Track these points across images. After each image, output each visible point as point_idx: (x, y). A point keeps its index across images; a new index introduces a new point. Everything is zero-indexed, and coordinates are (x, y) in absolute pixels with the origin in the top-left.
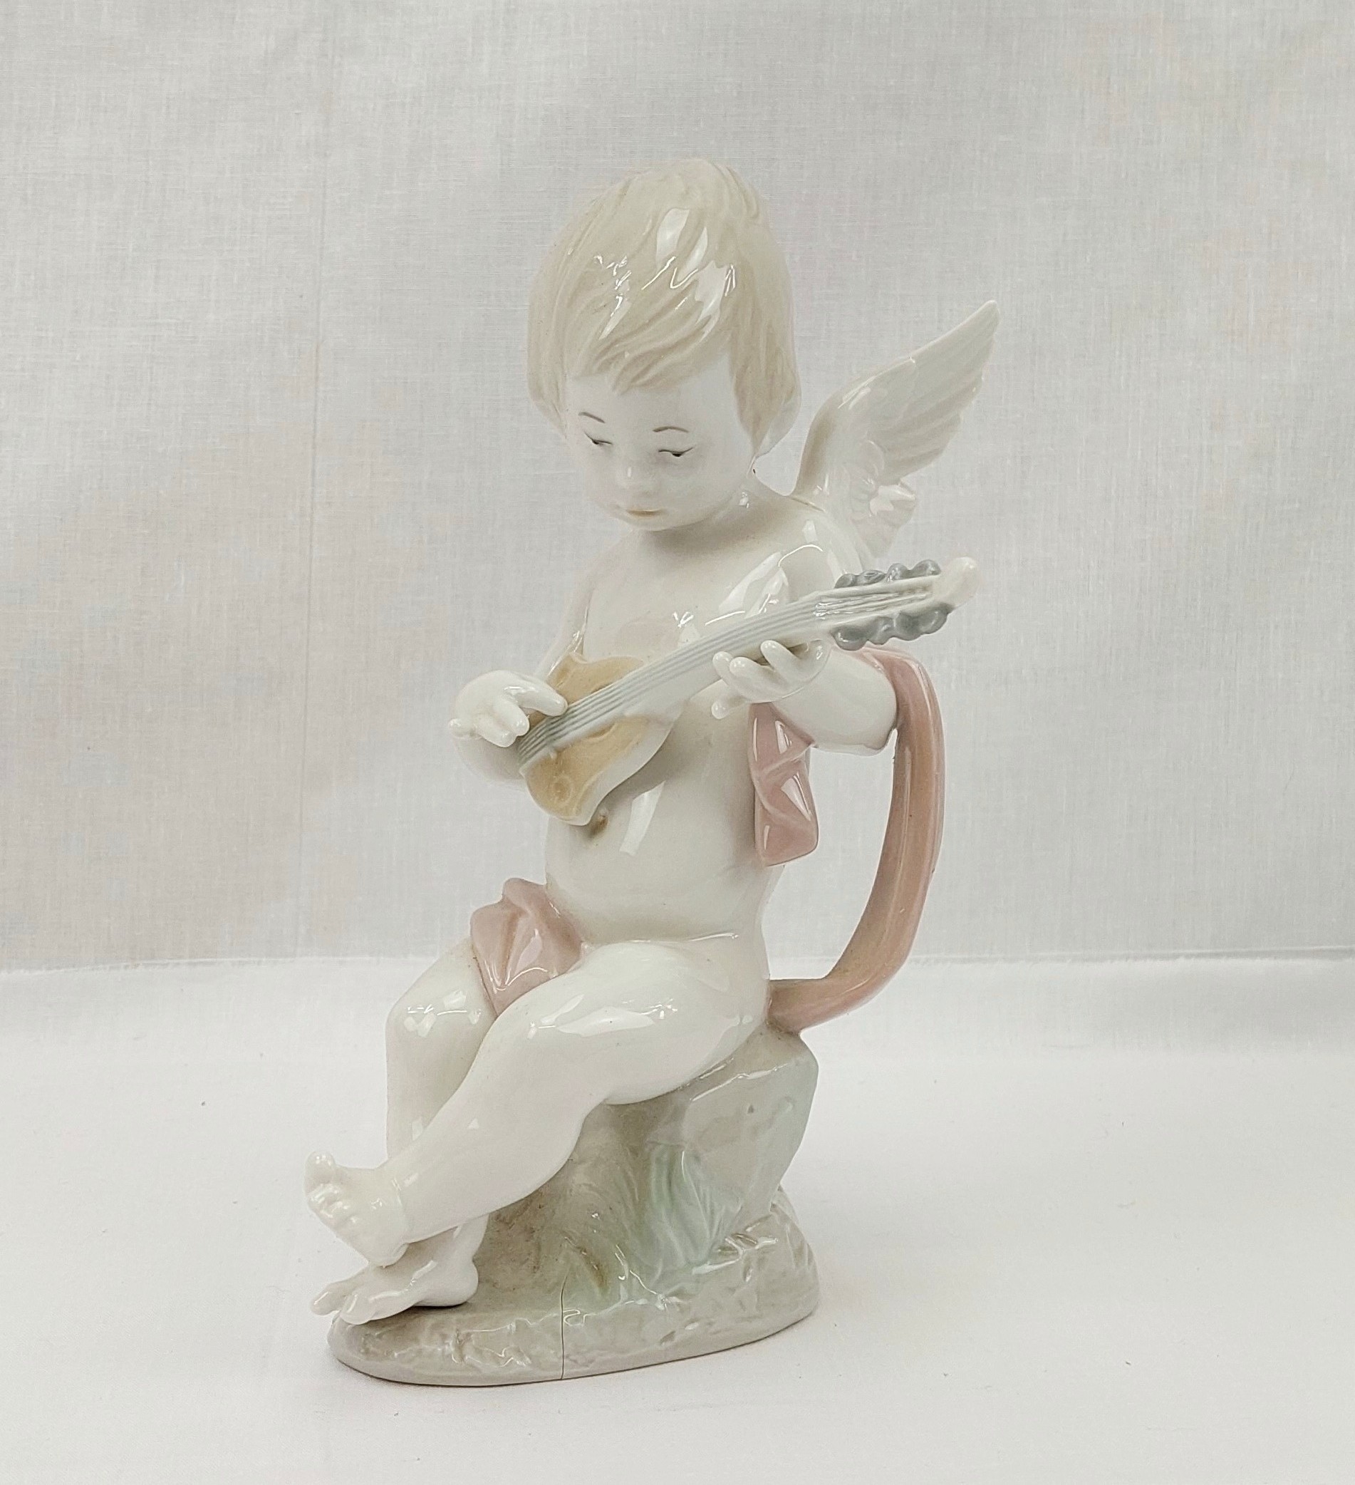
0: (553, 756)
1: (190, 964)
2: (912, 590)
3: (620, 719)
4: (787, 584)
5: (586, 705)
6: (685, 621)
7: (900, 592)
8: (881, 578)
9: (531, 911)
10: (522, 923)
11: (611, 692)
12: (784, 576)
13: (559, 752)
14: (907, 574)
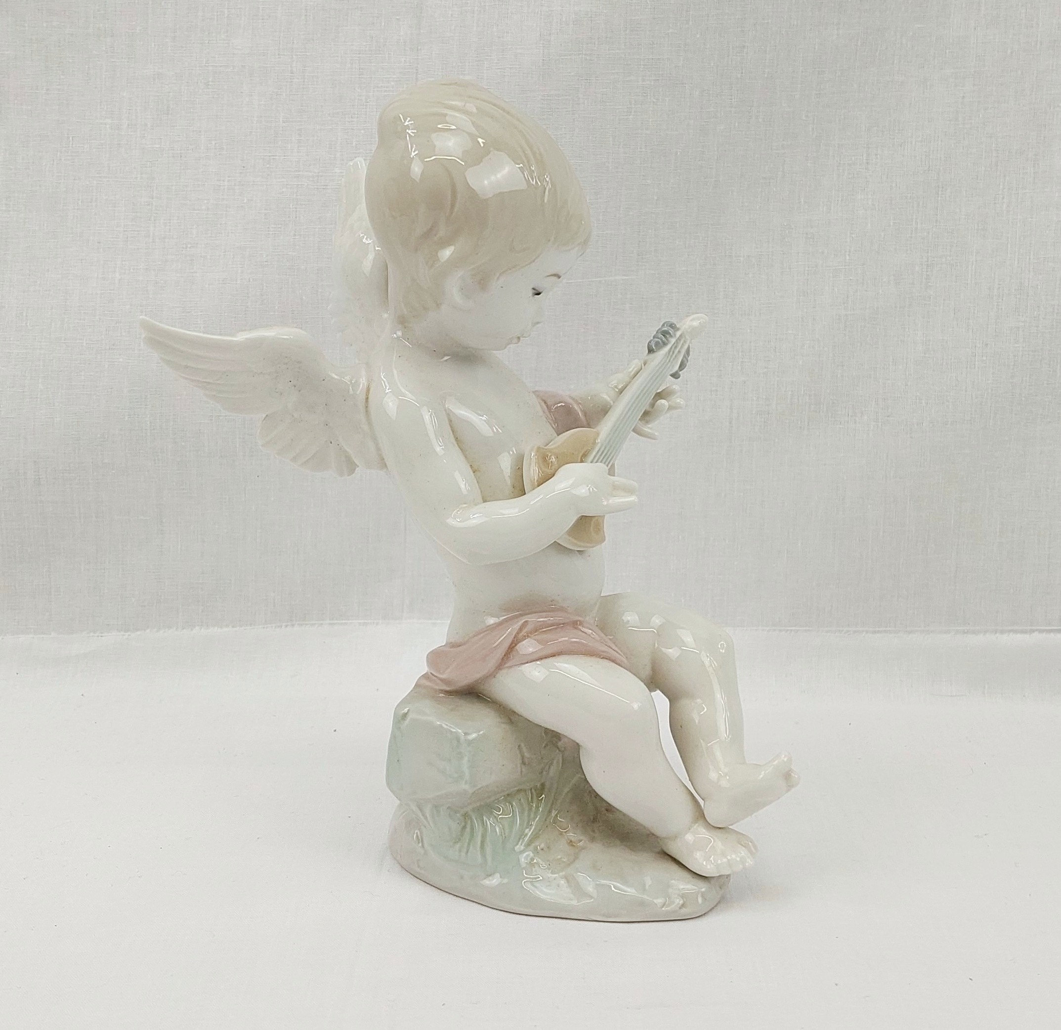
1: (330, 624)
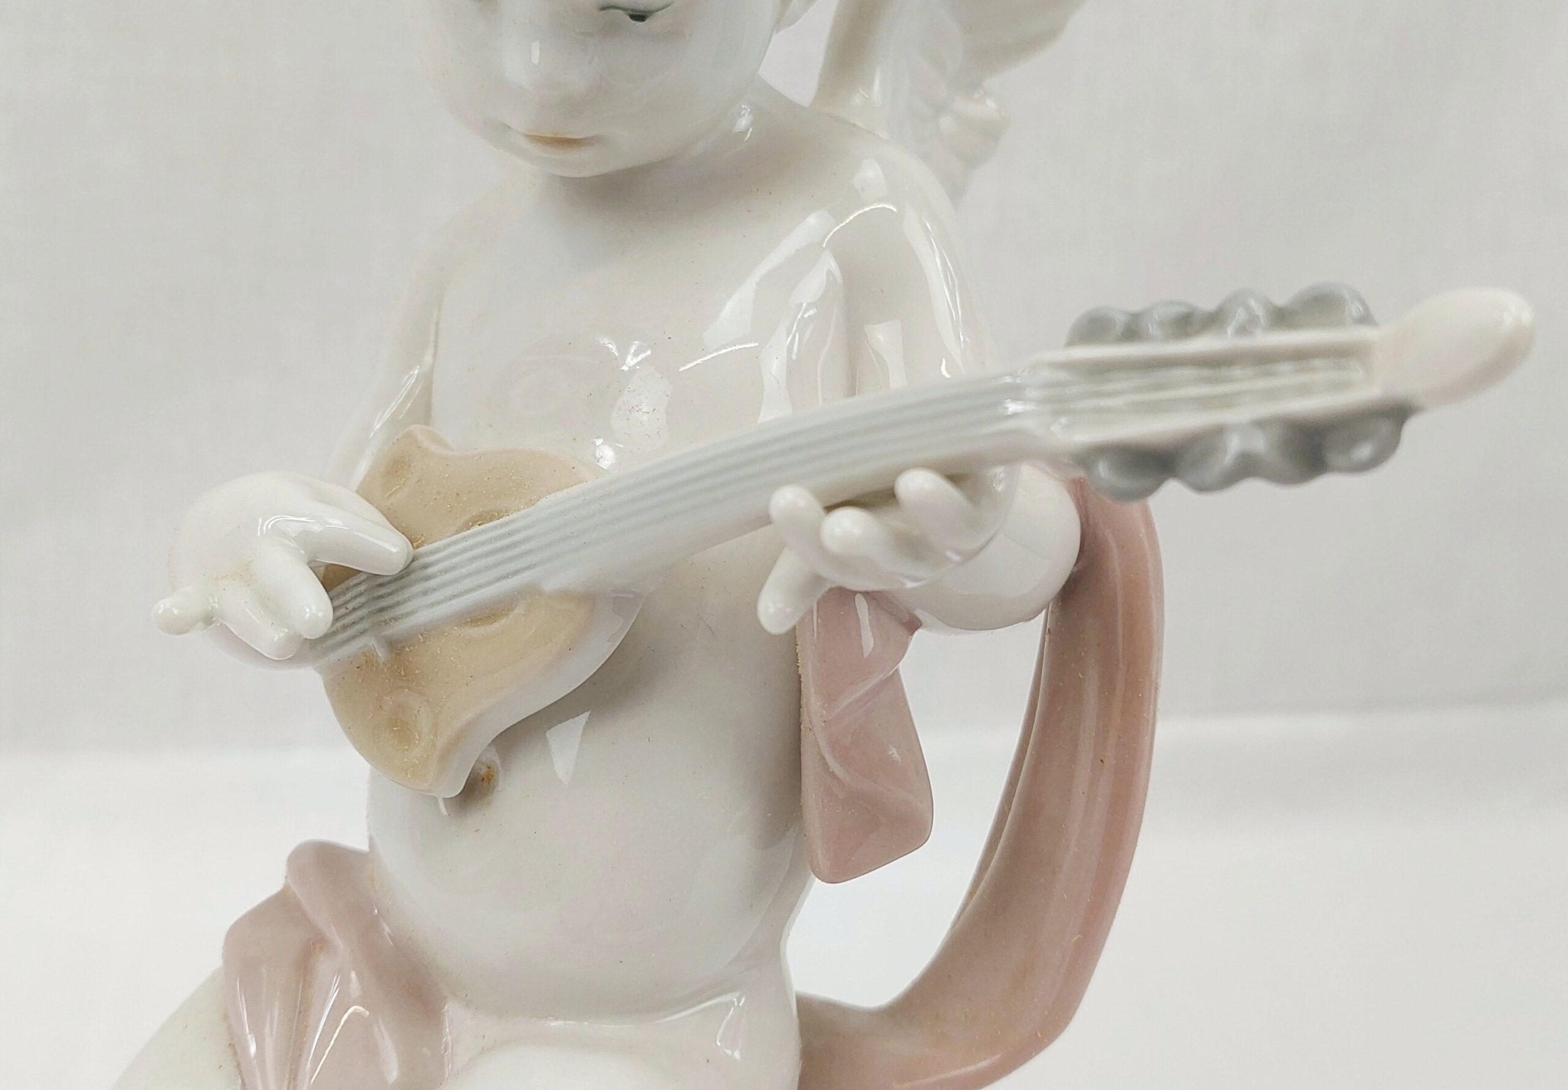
0: (381, 654)
2: (1301, 356)
3: (529, 593)
4: (840, 280)
5: (454, 555)
6: (635, 361)
7: (1264, 360)
8: (1213, 321)
9: (341, 943)
10: (324, 966)
11: (510, 534)
12: (833, 265)
13: (396, 646)
14: (1282, 317)
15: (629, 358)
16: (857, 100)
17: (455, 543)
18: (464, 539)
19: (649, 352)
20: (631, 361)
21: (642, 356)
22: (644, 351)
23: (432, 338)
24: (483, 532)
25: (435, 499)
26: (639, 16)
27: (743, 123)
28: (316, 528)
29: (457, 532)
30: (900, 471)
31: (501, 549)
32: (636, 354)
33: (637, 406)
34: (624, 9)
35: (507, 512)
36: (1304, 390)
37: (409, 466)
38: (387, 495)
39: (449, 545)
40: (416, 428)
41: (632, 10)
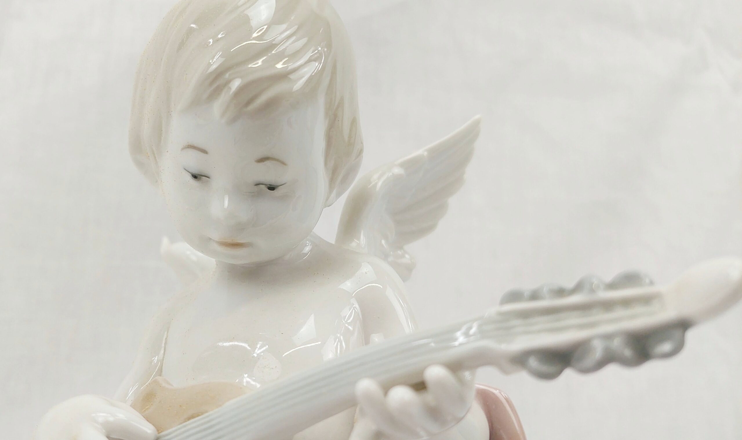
15: (256, 351)
16: (354, 244)
17: (179, 429)
18: (185, 426)
19: (267, 346)
20: (258, 351)
21: (263, 349)
22: (265, 346)
23: (163, 345)
24: (195, 422)
25: (169, 409)
26: (272, 188)
27: (307, 249)
28: (111, 419)
29: (181, 423)
30: (425, 368)
31: (204, 430)
32: (260, 348)
33: (267, 365)
34: (265, 185)
35: (206, 412)
36: (632, 317)
37: (155, 396)
38: (143, 411)
39: (176, 430)
40: (158, 378)
41: (270, 185)
